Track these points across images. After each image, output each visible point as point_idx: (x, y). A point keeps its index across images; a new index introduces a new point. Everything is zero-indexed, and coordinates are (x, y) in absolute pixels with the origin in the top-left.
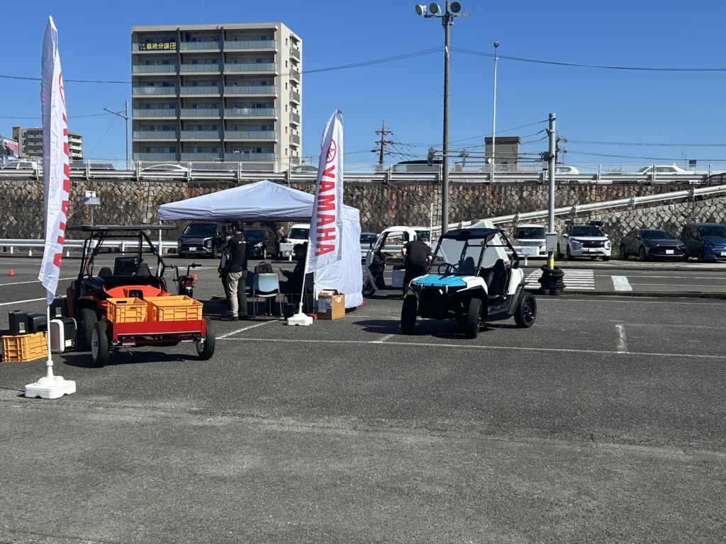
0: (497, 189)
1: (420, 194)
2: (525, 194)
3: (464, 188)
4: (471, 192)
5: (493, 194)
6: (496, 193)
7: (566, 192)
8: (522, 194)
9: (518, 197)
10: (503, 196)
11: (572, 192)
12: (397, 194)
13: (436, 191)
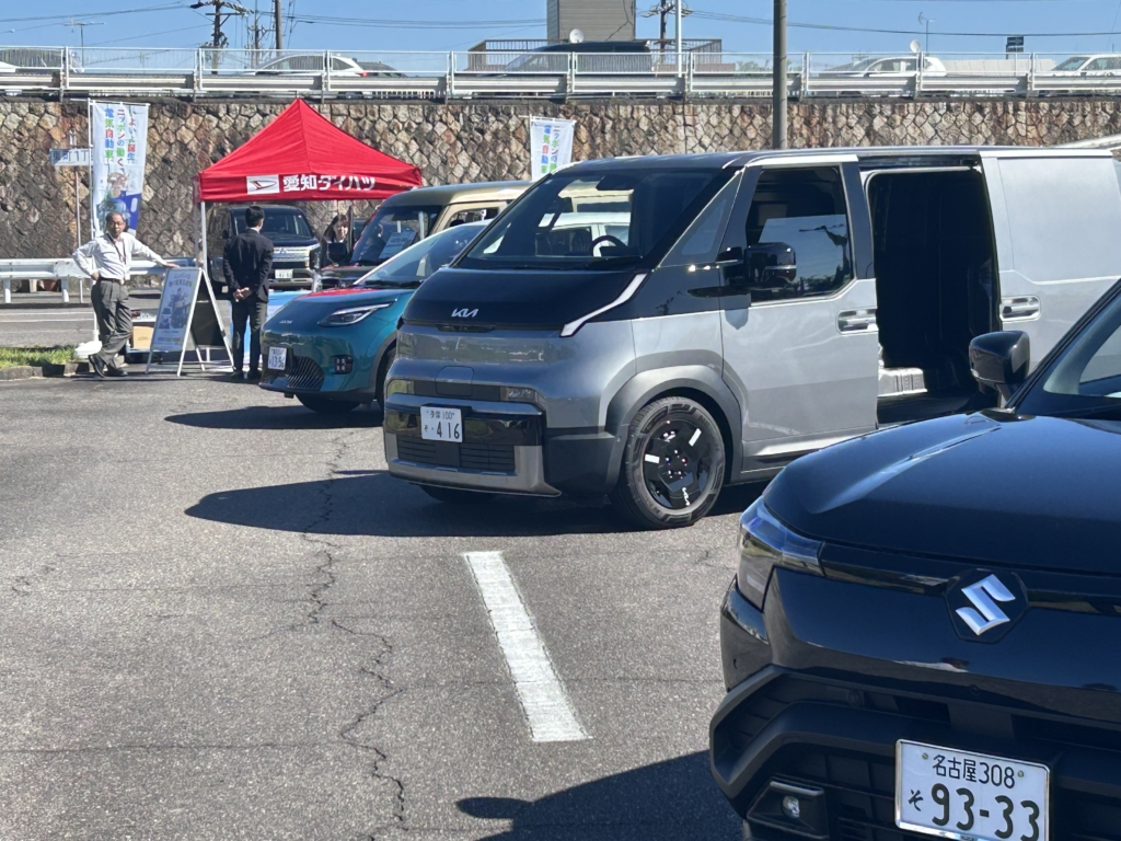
0: (817, 114)
1: (644, 126)
2: (878, 123)
3: (742, 110)
4: (758, 120)
5: (808, 122)
6: (814, 121)
7: (963, 117)
8: (871, 126)
9: (863, 132)
10: (831, 127)
11: (978, 118)
12: (589, 127)
13: (679, 118)
